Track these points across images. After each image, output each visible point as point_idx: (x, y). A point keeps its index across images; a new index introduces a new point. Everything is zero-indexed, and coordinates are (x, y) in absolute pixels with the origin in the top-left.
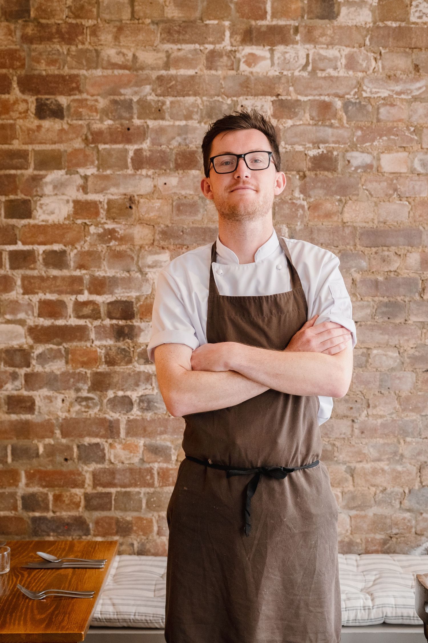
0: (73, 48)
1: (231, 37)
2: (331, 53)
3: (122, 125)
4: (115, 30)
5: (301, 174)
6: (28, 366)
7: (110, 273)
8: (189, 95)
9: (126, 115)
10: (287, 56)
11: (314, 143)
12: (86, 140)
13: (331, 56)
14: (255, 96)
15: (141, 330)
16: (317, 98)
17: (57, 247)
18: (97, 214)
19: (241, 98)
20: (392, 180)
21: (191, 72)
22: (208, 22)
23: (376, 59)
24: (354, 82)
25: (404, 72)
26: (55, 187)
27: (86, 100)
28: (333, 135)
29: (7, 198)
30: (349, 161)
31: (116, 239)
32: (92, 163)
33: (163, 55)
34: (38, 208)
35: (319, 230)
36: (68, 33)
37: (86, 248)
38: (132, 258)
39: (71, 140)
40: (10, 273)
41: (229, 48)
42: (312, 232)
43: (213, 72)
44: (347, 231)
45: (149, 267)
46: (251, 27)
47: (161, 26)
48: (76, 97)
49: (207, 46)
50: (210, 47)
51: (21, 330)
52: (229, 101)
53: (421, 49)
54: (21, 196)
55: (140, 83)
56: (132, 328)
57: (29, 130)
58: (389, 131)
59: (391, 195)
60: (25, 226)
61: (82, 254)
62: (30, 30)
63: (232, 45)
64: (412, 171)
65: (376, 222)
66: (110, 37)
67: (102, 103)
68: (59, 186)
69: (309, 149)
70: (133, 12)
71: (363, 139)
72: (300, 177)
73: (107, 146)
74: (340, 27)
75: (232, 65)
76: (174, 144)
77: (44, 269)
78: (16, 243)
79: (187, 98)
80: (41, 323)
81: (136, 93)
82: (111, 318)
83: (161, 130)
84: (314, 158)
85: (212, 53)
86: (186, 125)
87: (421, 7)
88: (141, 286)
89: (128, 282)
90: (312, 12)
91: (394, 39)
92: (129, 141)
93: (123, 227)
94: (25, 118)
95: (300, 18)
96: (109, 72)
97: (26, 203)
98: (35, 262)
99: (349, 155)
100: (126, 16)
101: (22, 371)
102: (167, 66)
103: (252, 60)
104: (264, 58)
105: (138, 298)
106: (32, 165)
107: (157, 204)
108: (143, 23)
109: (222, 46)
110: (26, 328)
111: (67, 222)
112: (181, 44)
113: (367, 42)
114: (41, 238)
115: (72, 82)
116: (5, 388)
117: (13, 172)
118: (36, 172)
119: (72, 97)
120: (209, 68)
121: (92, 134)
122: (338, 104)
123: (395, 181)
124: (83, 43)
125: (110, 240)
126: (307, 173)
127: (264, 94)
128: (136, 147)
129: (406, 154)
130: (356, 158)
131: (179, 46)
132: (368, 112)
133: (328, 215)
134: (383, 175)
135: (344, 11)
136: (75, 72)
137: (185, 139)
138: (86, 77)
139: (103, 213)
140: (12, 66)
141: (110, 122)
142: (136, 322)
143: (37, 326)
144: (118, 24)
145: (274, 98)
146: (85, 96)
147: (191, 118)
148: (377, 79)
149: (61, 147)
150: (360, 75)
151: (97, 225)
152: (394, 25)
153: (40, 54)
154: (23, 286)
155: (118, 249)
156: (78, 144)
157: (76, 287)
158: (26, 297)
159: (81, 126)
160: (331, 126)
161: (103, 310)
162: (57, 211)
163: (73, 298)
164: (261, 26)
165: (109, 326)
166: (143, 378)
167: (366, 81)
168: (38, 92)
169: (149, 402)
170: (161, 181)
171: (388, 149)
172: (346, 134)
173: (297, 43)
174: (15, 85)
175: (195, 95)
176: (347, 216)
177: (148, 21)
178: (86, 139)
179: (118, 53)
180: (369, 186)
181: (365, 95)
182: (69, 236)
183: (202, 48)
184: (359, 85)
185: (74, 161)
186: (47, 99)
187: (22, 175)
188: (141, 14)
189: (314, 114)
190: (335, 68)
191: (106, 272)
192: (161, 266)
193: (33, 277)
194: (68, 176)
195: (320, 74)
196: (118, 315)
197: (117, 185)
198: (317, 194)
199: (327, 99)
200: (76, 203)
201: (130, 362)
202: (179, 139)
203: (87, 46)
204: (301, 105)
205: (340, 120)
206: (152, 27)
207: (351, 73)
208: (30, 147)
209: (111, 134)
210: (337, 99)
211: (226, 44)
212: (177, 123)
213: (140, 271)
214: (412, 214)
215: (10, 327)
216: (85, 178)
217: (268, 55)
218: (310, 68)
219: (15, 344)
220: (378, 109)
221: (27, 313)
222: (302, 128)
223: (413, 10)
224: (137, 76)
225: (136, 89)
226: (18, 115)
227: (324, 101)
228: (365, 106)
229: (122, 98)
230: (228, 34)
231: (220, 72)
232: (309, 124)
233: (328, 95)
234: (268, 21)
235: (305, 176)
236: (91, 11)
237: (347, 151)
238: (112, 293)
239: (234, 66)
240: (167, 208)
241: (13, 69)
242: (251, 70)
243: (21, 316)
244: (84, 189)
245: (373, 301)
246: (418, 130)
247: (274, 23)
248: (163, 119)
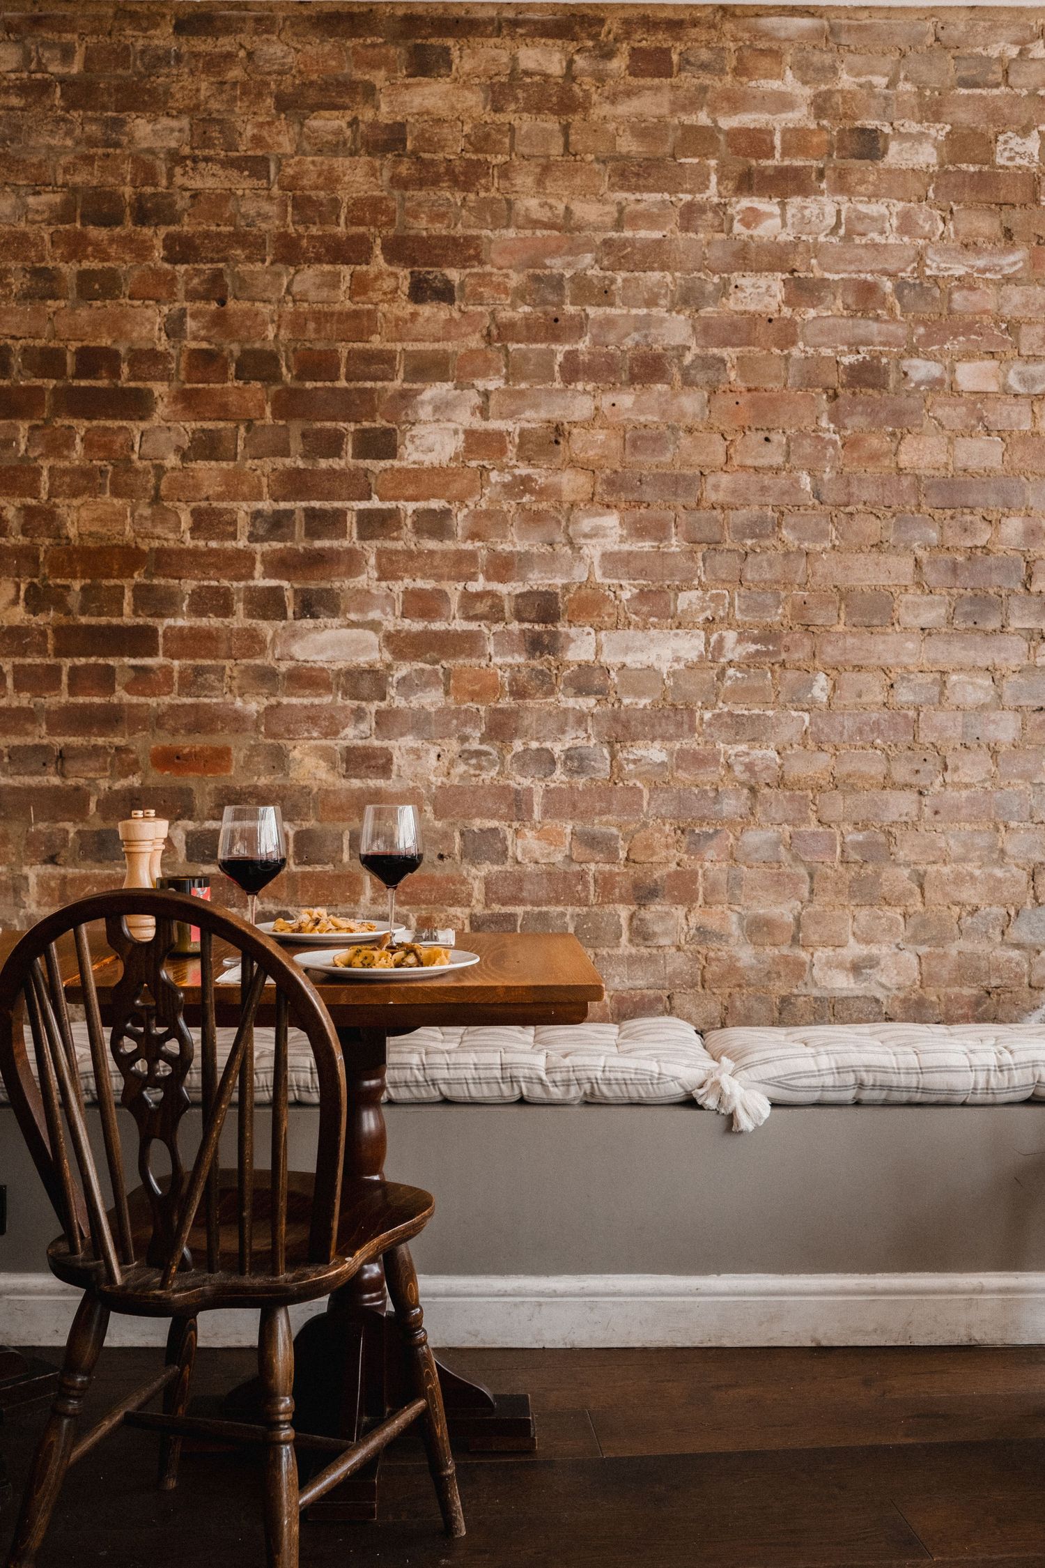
0: (472, 196)
1: (719, 183)
2: (875, 209)
3: (545, 313)
4: (538, 170)
5: (831, 392)
6: (383, 699)
7: (521, 546)
8: (653, 269)
9: (552, 297)
10: (807, 212)
11: (850, 345)
12: (488, 338)
13: (875, 214)
14: (757, 271)
15: (570, 640)
16: (854, 276)
17: (435, 504)
18: (503, 451)
19: (735, 274)
20: (974, 403)
21: (656, 235)
22: (683, 160)
23: (944, 220)
24: (912, 253)
25: (989, 239)
26: (437, 409)
27: (491, 274)
28: (879, 333)
29: (358, 426)
30: (906, 374)
31: (532, 492)
32: (498, 371)
33: (613, 209)
34: (407, 442)
35: (860, 480)
36: (465, 173)
37: (484, 505)
38: (559, 522)
39: (465, 335)
40: (358, 545)
41: (716, 200)
42: (848, 484)
43: (692, 235)
44: (906, 482)
45: (586, 536)
46: (750, 168)
47: (611, 165)
48: (475, 270)
49: (681, 196)
50: (687, 197)
51: (372, 638)
52: (716, 279)
53: (1014, 206)
54: (380, 423)
55: (575, 250)
56: (555, 635)
57: (398, 319)
58: (969, 328)
59: (974, 427)
60: (386, 470)
61: (477, 515)
62: (404, 169)
63: (720, 196)
64: (1006, 390)
65: (951, 468)
66: (530, 181)
67: (516, 279)
68: (442, 408)
69: (843, 354)
70: (567, 144)
71: (928, 339)
72: (829, 397)
73: (522, 346)
74: (889, 171)
75: (721, 224)
76: (629, 343)
77: (415, 539)
78: (369, 498)
79: (649, 273)
80: (406, 627)
81: (569, 265)
82: (521, 620)
83: (609, 323)
84: (851, 367)
85: (690, 206)
86: (649, 315)
87: (1012, 144)
88: (571, 568)
89: (549, 561)
90: (845, 148)
91: (972, 190)
92: (556, 339)
93: (543, 472)
94: (393, 300)
95: (825, 158)
96: (528, 233)
97: (389, 434)
98: (399, 528)
99: (906, 364)
100: (556, 149)
101: (373, 707)
102: (619, 225)
103: (752, 218)
104: (770, 215)
105: (566, 588)
106: (401, 375)
107: (601, 436)
108: (582, 160)
109: (705, 196)
110: (381, 634)
111: (453, 465)
112: (641, 192)
113: (931, 194)
114: (410, 491)
115: (469, 247)
116: (342, 735)
117: (369, 384)
118: (406, 386)
119: (468, 271)
120: (685, 229)
121: (498, 327)
122: (888, 285)
123: (979, 406)
124: (487, 190)
125: (524, 492)
126: (840, 390)
127: (772, 269)
128: (567, 347)
129: (995, 363)
130: (917, 368)
131: (638, 196)
132: (934, 298)
133: (874, 457)
134: (960, 396)
135: (894, 147)
136: (473, 232)
137: (646, 336)
138: (491, 241)
139: (512, 451)
140: (374, 222)
141: (527, 309)
142: (562, 627)
143: (399, 632)
144: (542, 161)
145: (787, 275)
146: (488, 268)
147: (657, 305)
148: (947, 250)
149: (449, 346)
150: (921, 242)
151: (501, 470)
152: (972, 169)
153: (419, 204)
154: (379, 567)
155: (534, 507)
156: (475, 342)
157: (466, 569)
158: (384, 584)
159: (481, 314)
160: (877, 318)
161: (508, 606)
162: (438, 447)
163: (460, 586)
164: (766, 168)
165: (517, 632)
166: (571, 719)
167: (930, 252)
168: (414, 262)
169: (582, 759)
170: (606, 401)
171: (968, 356)
172: (901, 331)
173: (822, 193)
174: (378, 251)
175: (663, 270)
176: (905, 459)
177: (590, 157)
178: (489, 334)
179: (542, 205)
180: (939, 413)
181: (928, 272)
182: (456, 488)
183: (673, 199)
184: (920, 257)
185: (468, 369)
186: (429, 273)
187: (385, 389)
188: (580, 148)
189: (850, 300)
190: (882, 232)
191: (514, 545)
192: (605, 536)
193: (397, 552)
194: (458, 391)
195: (857, 240)
196: (533, 616)
197: (536, 406)
198: (856, 422)
199: (869, 277)
200: (470, 433)
201: (551, 692)
202: (636, 336)
203: (493, 193)
204: (829, 287)
205: (891, 310)
206: (596, 166)
207: (906, 239)
208: (399, 347)
209: (528, 327)
210: (885, 278)
211: (712, 193)
212: (634, 311)
213: (570, 542)
214: (1007, 457)
215: (356, 633)
216: (486, 395)
217: (776, 210)
218: (842, 231)
219: (362, 660)
220: (950, 294)
221: (383, 611)
222: (831, 321)
223: (1000, 147)
224: (572, 239)
225: (570, 258)
226: (381, 297)
227: (865, 281)
228: (929, 289)
229: (547, 272)
230: (714, 179)
231: (701, 236)
232: (842, 316)
233: (872, 272)
234: (776, 161)
235: (836, 396)
236: (500, 142)
237: (902, 357)
238: (523, 579)
239: (724, 225)
240: (616, 443)
241: (376, 226)
242: (750, 232)
243: (374, 615)
244: (484, 412)
245: (949, 594)
246: (1013, 328)
247: (787, 163)
248: (612, 305)
